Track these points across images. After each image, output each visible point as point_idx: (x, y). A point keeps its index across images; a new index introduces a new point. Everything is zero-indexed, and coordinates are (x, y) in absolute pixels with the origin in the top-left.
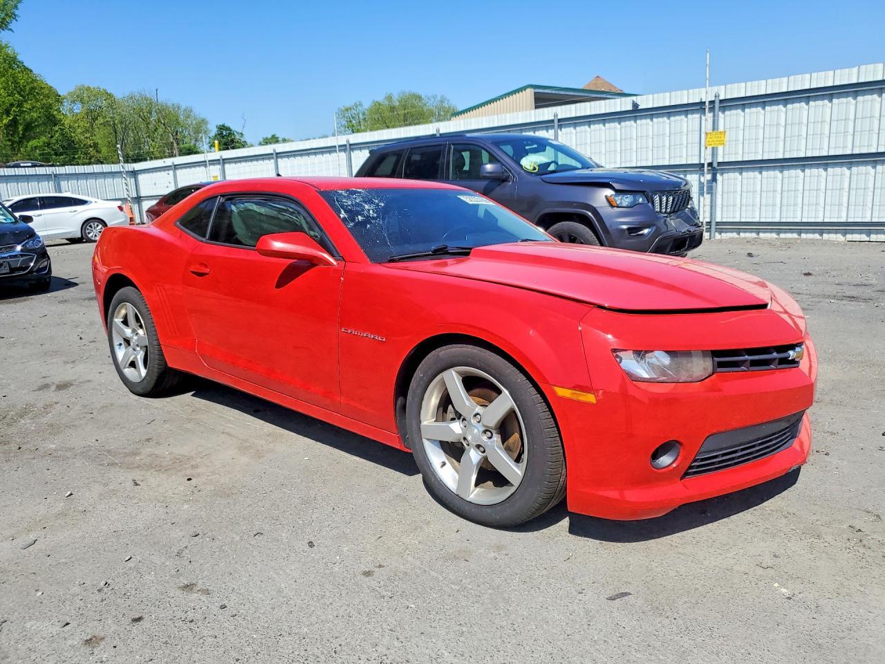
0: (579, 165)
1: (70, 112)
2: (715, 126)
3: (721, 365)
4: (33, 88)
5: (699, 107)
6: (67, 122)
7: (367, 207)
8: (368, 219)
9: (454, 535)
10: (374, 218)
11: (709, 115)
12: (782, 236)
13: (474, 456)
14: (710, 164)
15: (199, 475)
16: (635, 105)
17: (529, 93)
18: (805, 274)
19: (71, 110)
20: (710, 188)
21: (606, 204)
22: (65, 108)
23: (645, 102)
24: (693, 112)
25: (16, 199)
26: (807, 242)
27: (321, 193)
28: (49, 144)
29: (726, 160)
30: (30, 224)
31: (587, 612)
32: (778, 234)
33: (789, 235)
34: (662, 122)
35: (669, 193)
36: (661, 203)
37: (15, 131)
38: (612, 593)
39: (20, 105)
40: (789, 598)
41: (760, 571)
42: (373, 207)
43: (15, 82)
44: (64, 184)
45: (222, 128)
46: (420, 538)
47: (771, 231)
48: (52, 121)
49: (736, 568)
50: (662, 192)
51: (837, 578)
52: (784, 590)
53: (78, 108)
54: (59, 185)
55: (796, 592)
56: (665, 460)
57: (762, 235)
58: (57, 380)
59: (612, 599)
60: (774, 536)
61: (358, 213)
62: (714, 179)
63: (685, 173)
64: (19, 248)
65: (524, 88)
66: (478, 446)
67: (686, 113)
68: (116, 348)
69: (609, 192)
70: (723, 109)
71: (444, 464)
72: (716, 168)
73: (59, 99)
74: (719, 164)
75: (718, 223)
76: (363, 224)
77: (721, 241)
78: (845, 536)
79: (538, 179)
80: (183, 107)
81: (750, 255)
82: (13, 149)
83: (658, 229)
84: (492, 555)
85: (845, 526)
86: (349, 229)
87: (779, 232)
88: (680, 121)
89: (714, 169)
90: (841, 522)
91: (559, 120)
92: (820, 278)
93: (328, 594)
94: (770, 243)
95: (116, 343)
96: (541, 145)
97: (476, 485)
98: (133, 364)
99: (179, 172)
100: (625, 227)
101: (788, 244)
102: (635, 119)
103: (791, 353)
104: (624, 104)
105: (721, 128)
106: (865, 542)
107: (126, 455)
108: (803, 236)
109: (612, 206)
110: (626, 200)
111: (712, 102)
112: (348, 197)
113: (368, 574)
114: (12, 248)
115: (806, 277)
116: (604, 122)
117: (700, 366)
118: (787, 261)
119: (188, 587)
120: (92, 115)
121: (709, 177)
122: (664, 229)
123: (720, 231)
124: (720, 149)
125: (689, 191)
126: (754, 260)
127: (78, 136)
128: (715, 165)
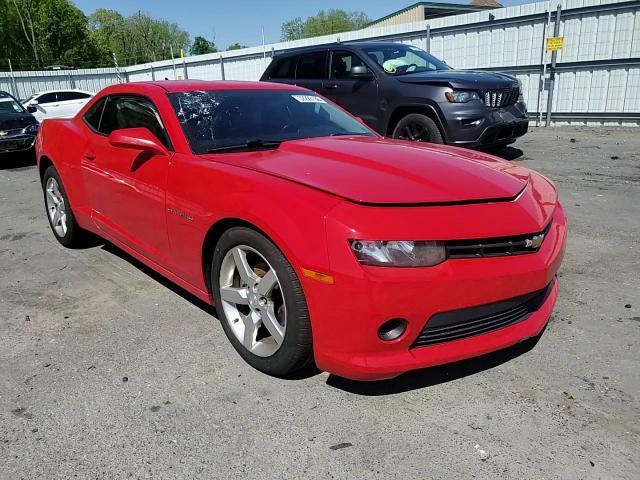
0: (435, 68)
1: (93, 29)
2: (556, 34)
3: (454, 252)
4: (67, 11)
5: (542, 18)
6: (91, 36)
7: (203, 106)
8: (201, 116)
9: (236, 379)
10: (207, 116)
11: (551, 25)
12: (606, 124)
13: (255, 317)
14: (548, 66)
15: (75, 314)
16: (491, 17)
17: (421, 9)
18: (613, 158)
19: (93, 28)
20: (548, 85)
21: (446, 99)
22: (89, 26)
23: (499, 14)
24: (538, 22)
25: (41, 94)
26: (626, 130)
27: (169, 95)
28: (79, 52)
29: (564, 62)
30: (33, 114)
31: (309, 459)
32: (603, 123)
33: (612, 124)
34: (512, 31)
35: (498, 91)
36: (493, 99)
37: (56, 43)
38: (336, 442)
39: (58, 24)
40: (484, 460)
41: (470, 431)
42: (209, 106)
43: (54, 8)
44: (77, 82)
45: (199, 39)
46: (209, 380)
47: (596, 120)
48: (80, 34)
49: (450, 427)
50: (492, 91)
51: (534, 444)
52: (482, 452)
53: (98, 26)
54: (74, 83)
55: (492, 454)
56: (393, 334)
57: (588, 124)
58: (16, 232)
59: (334, 448)
60: (495, 397)
61: (195, 111)
62: (552, 78)
63: (516, 73)
64: (24, 130)
65: (417, 5)
66: (258, 310)
67: (532, 23)
68: (51, 211)
69: (449, 90)
70: (564, 18)
71: (237, 320)
72: (555, 68)
73: (85, 20)
74: (558, 65)
75: (553, 114)
76: (196, 120)
77: (553, 128)
78: (556, 402)
79: (393, 78)
80: (171, 23)
81: (573, 140)
82: (55, 57)
83: (487, 120)
84: (258, 399)
85: (560, 392)
86: (182, 125)
87: (603, 121)
88: (527, 29)
89: (552, 69)
90: (558, 388)
91: (431, 30)
92: (624, 162)
93: (117, 425)
94: (593, 130)
95: (50, 207)
96: (402, 51)
97: (257, 340)
98: (60, 224)
99: (156, 73)
100: (460, 119)
101: (608, 131)
102: (491, 28)
103: (528, 241)
104: (482, 16)
105: (561, 34)
106: (572, 410)
107: (34, 294)
108: (624, 124)
109: (450, 101)
110: (463, 96)
111: (554, 13)
112: (190, 98)
113: (155, 409)
114: (19, 131)
115: (613, 161)
116: (466, 32)
117: (435, 253)
118: (602, 146)
119: (19, 412)
120: (109, 31)
121: (548, 76)
122: (492, 121)
123: (554, 120)
124: (559, 52)
125: (518, 88)
126: (575, 145)
127: (100, 46)
128: (554, 66)
